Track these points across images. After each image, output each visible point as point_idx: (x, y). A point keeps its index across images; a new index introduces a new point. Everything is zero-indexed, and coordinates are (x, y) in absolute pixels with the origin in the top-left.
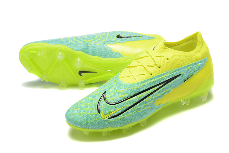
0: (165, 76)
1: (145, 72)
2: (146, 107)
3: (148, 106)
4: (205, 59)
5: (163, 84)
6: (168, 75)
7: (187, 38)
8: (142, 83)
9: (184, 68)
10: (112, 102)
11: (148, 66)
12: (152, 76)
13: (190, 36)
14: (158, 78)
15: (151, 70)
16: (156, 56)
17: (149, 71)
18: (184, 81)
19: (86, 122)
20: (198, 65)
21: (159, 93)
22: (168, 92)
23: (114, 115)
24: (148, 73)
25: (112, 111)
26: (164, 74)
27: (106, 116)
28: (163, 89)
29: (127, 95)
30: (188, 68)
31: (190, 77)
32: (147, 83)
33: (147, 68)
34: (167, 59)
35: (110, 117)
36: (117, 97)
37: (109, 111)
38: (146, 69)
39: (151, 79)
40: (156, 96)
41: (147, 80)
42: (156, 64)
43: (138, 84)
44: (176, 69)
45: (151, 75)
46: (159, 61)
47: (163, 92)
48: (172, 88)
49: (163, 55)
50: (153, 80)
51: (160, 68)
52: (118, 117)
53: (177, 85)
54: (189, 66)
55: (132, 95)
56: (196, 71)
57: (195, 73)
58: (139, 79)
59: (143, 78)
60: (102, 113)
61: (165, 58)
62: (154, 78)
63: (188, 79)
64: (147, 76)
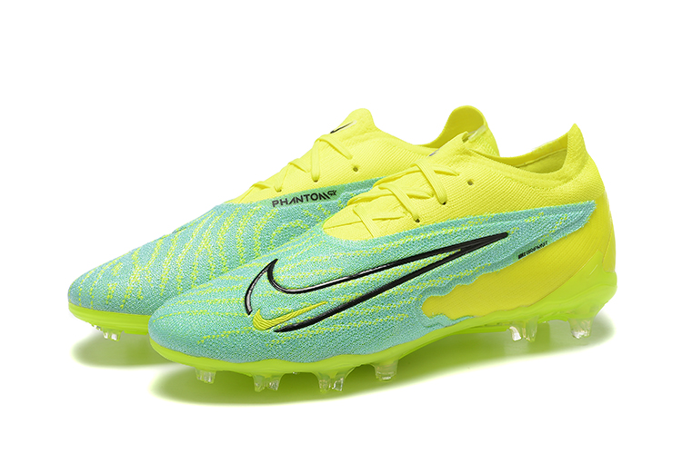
0: (459, 229)
1: (399, 212)
2: (393, 311)
3: (400, 310)
4: (589, 206)
5: (453, 252)
6: (467, 228)
7: (540, 149)
8: (388, 240)
9: (519, 216)
10: (292, 285)
11: (411, 196)
12: (418, 224)
13: (549, 145)
14: (437, 233)
15: (416, 207)
16: (436, 172)
17: (412, 210)
18: (520, 257)
19: (205, 337)
20: (566, 216)
21: (436, 276)
22: (467, 279)
23: (291, 322)
24: (409, 214)
25: (288, 309)
26: (457, 224)
27: (267, 323)
28: (452, 269)
29: (339, 271)
30: (533, 219)
31: (538, 247)
32: (402, 241)
33: (407, 201)
34: (470, 183)
35: (279, 327)
36: (309, 274)
37: (280, 310)
38: (402, 205)
39: (416, 233)
40: (427, 285)
41: (405, 235)
42: (434, 194)
43: (377, 242)
44: (494, 214)
45: (418, 221)
46: (443, 185)
47: (452, 277)
48: (481, 270)
49: (457, 170)
50: (422, 236)
51: (444, 204)
52: (304, 329)
53: (496, 265)
54: (536, 213)
55: (352, 272)
56: (557, 232)
57: (555, 239)
58: (379, 230)
59: (393, 228)
60: (256, 315)
61: (463, 178)
62: (426, 230)
63: (529, 252)
64: (405, 223)
